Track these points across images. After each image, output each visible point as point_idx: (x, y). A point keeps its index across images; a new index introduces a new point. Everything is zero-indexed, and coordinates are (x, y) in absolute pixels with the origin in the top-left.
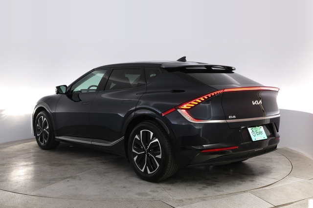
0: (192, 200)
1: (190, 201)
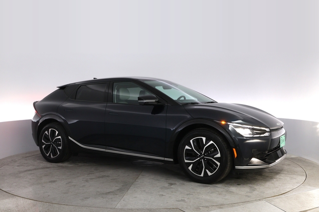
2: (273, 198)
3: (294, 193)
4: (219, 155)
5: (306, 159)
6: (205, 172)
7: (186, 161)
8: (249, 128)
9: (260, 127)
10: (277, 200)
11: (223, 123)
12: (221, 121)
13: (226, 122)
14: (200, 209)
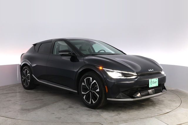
0: (118, 122)
1: (117, 123)
2: (159, 116)
3: (173, 113)
4: (98, 90)
5: (181, 91)
6: (92, 101)
7: (83, 93)
8: (120, 73)
9: (128, 72)
10: (162, 117)
11: (101, 68)
12: (99, 67)
13: (103, 68)
14: (113, 123)
